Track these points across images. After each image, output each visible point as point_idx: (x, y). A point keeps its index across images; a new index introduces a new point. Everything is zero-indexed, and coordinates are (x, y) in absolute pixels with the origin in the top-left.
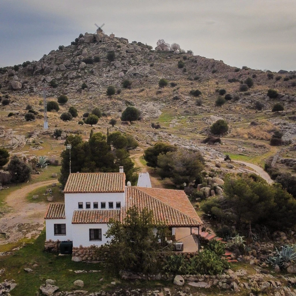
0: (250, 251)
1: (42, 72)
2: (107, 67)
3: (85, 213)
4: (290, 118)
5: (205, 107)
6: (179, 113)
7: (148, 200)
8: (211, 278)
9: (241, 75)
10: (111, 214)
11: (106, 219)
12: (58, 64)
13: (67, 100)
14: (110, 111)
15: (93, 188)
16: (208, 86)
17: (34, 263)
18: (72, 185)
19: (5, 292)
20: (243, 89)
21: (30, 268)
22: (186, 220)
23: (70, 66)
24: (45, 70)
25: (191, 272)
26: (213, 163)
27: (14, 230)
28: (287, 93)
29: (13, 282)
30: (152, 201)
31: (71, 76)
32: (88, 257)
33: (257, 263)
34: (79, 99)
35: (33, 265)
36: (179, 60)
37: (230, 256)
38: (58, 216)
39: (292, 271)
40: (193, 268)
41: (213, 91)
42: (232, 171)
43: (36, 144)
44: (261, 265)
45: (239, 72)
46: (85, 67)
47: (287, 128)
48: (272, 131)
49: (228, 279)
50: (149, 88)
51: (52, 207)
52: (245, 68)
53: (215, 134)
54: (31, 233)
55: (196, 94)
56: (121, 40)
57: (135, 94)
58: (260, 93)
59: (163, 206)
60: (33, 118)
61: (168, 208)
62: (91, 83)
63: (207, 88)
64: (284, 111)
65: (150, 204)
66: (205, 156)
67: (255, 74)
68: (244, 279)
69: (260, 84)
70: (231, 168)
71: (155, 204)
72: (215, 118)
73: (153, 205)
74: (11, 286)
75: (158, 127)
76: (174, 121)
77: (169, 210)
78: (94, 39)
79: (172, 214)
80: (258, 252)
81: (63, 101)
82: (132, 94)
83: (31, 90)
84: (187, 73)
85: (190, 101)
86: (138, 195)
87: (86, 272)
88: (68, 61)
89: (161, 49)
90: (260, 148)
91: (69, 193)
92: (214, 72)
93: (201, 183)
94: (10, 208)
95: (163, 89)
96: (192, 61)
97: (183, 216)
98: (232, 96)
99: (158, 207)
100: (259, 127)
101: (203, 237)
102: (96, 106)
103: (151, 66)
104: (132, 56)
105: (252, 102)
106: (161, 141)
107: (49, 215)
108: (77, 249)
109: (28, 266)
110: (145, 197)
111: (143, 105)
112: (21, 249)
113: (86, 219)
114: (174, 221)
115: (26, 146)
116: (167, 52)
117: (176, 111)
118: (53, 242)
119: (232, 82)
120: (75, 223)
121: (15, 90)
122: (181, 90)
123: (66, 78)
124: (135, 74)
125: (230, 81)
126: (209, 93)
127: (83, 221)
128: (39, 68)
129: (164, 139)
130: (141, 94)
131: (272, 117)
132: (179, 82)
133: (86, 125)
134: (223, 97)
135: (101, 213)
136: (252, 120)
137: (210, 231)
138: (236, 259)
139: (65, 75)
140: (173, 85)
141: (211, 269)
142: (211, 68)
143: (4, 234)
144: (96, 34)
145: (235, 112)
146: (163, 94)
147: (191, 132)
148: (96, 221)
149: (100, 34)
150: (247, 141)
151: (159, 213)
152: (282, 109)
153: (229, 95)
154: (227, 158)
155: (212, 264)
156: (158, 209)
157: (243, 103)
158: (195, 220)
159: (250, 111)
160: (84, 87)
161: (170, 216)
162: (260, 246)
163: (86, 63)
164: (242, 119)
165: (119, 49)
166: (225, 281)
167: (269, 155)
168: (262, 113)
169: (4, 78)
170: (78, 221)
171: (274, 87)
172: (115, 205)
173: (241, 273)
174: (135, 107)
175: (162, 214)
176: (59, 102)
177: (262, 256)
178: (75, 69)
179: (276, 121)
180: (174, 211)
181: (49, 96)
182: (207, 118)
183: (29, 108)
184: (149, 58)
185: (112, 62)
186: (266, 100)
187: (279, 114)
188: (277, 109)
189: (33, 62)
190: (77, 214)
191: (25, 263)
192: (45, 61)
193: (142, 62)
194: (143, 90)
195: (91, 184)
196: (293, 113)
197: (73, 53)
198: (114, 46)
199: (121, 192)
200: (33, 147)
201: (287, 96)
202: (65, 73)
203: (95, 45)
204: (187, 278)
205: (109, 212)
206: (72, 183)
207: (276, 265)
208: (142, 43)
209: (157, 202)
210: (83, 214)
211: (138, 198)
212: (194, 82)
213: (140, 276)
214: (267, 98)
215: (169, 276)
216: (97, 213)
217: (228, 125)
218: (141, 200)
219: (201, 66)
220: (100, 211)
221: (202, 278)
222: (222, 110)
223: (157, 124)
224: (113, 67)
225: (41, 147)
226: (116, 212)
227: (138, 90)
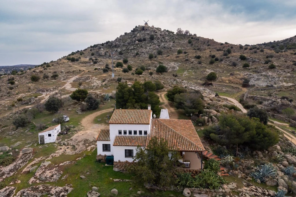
0: (238, 167)
1: (116, 46)
2: (149, 43)
3: (122, 138)
4: (253, 71)
5: (204, 65)
6: (188, 68)
7: (166, 129)
8: (211, 192)
9: (224, 47)
10: (140, 139)
11: (136, 143)
12: (124, 42)
13: (128, 61)
14: (150, 67)
15: (128, 120)
16: (205, 53)
17: (88, 172)
18: (115, 118)
19: (64, 195)
20: (225, 55)
21: (84, 175)
22: (193, 146)
23: (130, 43)
24: (117, 45)
25: (196, 186)
26: (208, 98)
27: (81, 144)
28: (251, 57)
29: (71, 187)
30: (169, 130)
31: (131, 49)
32: (124, 168)
33: (243, 177)
34: (134, 61)
35: (86, 173)
36: (189, 39)
37: (223, 170)
38: (105, 139)
39: (270, 184)
40: (198, 183)
41: (208, 56)
42: (220, 103)
43: (107, 86)
44: (246, 179)
45: (223, 45)
46: (138, 44)
47: (252, 77)
48: (243, 79)
49: (223, 193)
50: (172, 55)
51: (102, 132)
52: (226, 43)
53: (209, 80)
54: (91, 147)
55: (198, 57)
56: (158, 29)
57: (164, 58)
58: (235, 57)
59: (176, 134)
60: (107, 71)
61: (180, 136)
62: (141, 52)
63: (204, 54)
64: (250, 67)
65: (168, 132)
66: (204, 93)
67: (232, 46)
68: (235, 192)
69: (235, 52)
70: (219, 101)
71: (171, 133)
72: (209, 71)
73: (169, 134)
74: (69, 190)
75: (176, 76)
76: (185, 73)
77: (180, 138)
78: (143, 29)
79: (182, 141)
80: (244, 167)
81: (125, 62)
82: (162, 58)
83: (110, 56)
84: (193, 46)
85: (195, 62)
86: (159, 125)
87: (122, 181)
88: (129, 41)
89: (179, 34)
90: (236, 89)
91: (112, 124)
92: (208, 45)
93: (202, 113)
94: (82, 127)
95: (179, 55)
96: (196, 39)
97: (190, 143)
98: (219, 59)
99: (173, 135)
100: (235, 76)
101: (204, 155)
102: (143, 64)
103: (174, 42)
104: (163, 37)
105: (230, 62)
106: (178, 84)
107: (99, 138)
108: (117, 162)
109: (83, 174)
110: (164, 127)
111: (169, 64)
112: (81, 159)
113: (123, 142)
114: (184, 148)
115: (101, 87)
116: (182, 35)
117: (187, 67)
118: (102, 156)
119: (219, 51)
120: (115, 145)
121: (101, 56)
122: (190, 55)
123: (128, 49)
124: (164, 47)
125: (218, 50)
126: (206, 57)
127: (120, 144)
128: (114, 44)
129: (179, 83)
130: (168, 58)
131: (243, 70)
132: (189, 51)
133: (136, 75)
134: (214, 59)
135: (134, 138)
136: (231, 73)
137: (209, 150)
138: (228, 173)
139: (128, 48)
140: (185, 53)
141: (211, 185)
142: (207, 43)
143: (75, 146)
144: (144, 26)
145: (220, 68)
146: (179, 58)
147: (195, 79)
148: (129, 145)
149: (146, 26)
150: (228, 85)
151: (173, 140)
152: (248, 66)
153: (217, 58)
154: (216, 95)
155: (211, 181)
156: (173, 137)
157: (225, 62)
158: (199, 147)
159: (229, 67)
160: (137, 54)
161: (181, 143)
162: (245, 162)
163: (139, 42)
164: (225, 72)
165: (156, 34)
166: (221, 195)
167: (242, 93)
168: (236, 69)
169: (96, 50)
170: (117, 144)
171: (244, 53)
172: (143, 133)
173: (232, 186)
174: (164, 65)
175: (175, 141)
176: (123, 62)
177: (247, 171)
178: (133, 45)
179: (245, 73)
180: (184, 139)
181: (119, 59)
182: (204, 71)
183: (107, 65)
184: (172, 38)
185: (152, 41)
186: (239, 61)
187: (247, 69)
188: (246, 66)
189: (112, 41)
190: (117, 139)
191: (82, 172)
192: (117, 40)
193: (168, 41)
194: (168, 56)
195: (127, 118)
196: (256, 68)
197: (132, 36)
198: (153, 32)
199: (147, 124)
200: (105, 88)
201: (251, 58)
202: (127, 47)
203: (143, 32)
204: (193, 190)
205: (139, 137)
206: (115, 117)
207: (258, 179)
208: (169, 30)
209: (172, 131)
210: (121, 138)
211: (159, 127)
212: (197, 51)
213: (159, 187)
214: (240, 60)
215: (180, 188)
216: (131, 138)
217: (217, 75)
218: (161, 129)
219: (201, 42)
220: (133, 136)
221: (204, 191)
222: (213, 67)
223: (175, 75)
224: (153, 43)
225: (109, 88)
226: (144, 138)
227: (165, 56)
